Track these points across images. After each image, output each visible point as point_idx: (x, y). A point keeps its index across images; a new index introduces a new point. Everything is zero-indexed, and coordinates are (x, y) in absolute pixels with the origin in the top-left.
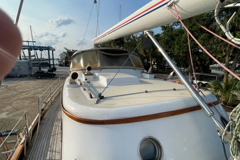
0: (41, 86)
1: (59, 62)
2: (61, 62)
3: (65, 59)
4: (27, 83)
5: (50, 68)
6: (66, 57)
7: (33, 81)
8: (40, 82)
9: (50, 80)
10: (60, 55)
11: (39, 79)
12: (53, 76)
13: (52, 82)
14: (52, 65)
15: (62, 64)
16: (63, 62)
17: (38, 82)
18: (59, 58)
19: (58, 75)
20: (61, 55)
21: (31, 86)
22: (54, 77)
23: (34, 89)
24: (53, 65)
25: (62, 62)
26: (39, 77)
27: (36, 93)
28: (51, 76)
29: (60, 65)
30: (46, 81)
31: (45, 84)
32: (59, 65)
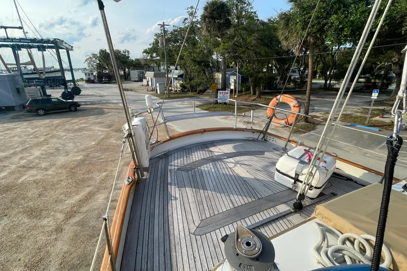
0: (42, 139)
1: (86, 74)
2: (89, 75)
3: (97, 68)
4: (8, 129)
5: (66, 88)
6: (98, 64)
7: (25, 123)
8: (43, 125)
9: (67, 119)
10: (86, 61)
11: (41, 115)
12: (73, 108)
13: (72, 124)
14: (69, 81)
15: (92, 79)
16: (94, 74)
17: (36, 127)
18: (86, 66)
19: (86, 103)
20: (89, 60)
21: (16, 138)
22: (76, 110)
23: (21, 152)
24: (73, 81)
25: (92, 74)
26: (41, 112)
27: (24, 167)
28: (69, 108)
29: (89, 81)
30: (56, 121)
31: (55, 132)
32: (86, 80)
